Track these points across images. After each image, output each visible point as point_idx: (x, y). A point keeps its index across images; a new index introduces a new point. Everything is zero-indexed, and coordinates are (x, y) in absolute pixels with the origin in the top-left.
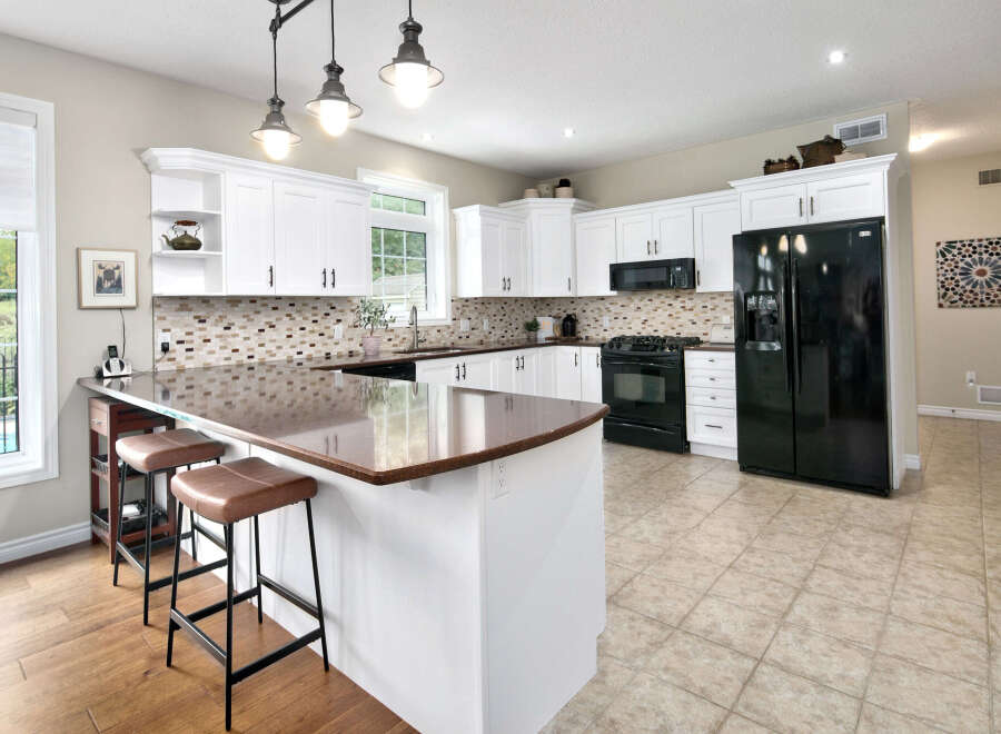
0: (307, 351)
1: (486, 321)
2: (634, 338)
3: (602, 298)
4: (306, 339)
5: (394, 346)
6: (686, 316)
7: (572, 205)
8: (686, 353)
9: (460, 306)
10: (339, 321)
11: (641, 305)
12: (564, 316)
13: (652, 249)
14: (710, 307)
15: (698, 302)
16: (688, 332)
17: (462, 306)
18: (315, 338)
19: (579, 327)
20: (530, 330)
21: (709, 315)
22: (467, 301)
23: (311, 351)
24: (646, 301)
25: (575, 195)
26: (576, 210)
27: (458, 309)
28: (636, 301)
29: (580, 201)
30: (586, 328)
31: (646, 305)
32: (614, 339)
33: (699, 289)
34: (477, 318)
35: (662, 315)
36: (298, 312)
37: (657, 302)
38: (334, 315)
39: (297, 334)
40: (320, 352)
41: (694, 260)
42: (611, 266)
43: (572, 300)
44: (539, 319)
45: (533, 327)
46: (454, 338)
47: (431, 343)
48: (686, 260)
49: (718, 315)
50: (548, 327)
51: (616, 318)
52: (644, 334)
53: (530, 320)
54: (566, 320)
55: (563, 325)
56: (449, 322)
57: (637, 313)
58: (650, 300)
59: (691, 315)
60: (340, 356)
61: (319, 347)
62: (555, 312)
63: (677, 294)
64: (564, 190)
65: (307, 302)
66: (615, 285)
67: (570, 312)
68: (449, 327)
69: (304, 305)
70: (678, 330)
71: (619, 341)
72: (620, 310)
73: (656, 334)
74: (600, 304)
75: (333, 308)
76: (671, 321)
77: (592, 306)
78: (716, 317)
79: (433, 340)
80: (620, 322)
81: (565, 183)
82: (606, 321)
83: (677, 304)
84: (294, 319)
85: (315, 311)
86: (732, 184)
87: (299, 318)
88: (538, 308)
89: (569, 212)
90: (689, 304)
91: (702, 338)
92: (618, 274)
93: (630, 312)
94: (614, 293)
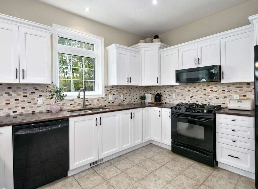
0: (19, 111)
1: (122, 96)
2: (187, 104)
3: (172, 86)
4: (19, 105)
5: (73, 107)
6: (213, 95)
7: (159, 46)
8: (217, 115)
9: (109, 89)
10: (40, 96)
11: (190, 89)
12: (156, 93)
13: (197, 62)
14: (226, 90)
15: (220, 88)
16: (214, 102)
17: (110, 89)
18: (26, 104)
19: (162, 98)
20: (142, 99)
21: (226, 94)
22: (113, 87)
23: (23, 111)
24: (192, 88)
25: (161, 41)
26: (161, 48)
27: (108, 90)
28: (188, 87)
29: (163, 44)
30: (165, 99)
31: (193, 89)
32: (177, 105)
33: (223, 81)
34: (117, 95)
35: (200, 94)
36: (13, 91)
37: (198, 88)
38: (37, 93)
39: (13, 103)
40: (29, 111)
41: (220, 66)
42: (176, 71)
43: (160, 87)
44: (146, 95)
45: (143, 98)
46: (106, 103)
47: (94, 105)
48: (216, 66)
49: (231, 94)
50: (149, 98)
51: (178, 95)
52: (191, 102)
53: (142, 95)
54: (156, 95)
55: (156, 97)
56: (104, 96)
57: (189, 93)
58: (195, 87)
59: (216, 94)
60: (41, 113)
61: (27, 108)
62: (153, 92)
63: (208, 84)
64: (156, 39)
65: (19, 86)
66: (178, 80)
67: (158, 92)
68: (103, 98)
69: (18, 88)
70: (209, 101)
71: (180, 106)
72: (180, 91)
73: (197, 103)
74: (172, 89)
75: (36, 90)
76: (205, 97)
77: (168, 90)
78: (230, 96)
79: (95, 104)
80: (180, 97)
81: (156, 37)
82: (174, 96)
83: (209, 89)
84: (11, 95)
85: (26, 91)
86: (250, 18)
87: (14, 95)
88: (146, 90)
89: (157, 48)
90: (215, 89)
91: (222, 106)
92: (179, 75)
93: (185, 93)
94: (178, 84)
